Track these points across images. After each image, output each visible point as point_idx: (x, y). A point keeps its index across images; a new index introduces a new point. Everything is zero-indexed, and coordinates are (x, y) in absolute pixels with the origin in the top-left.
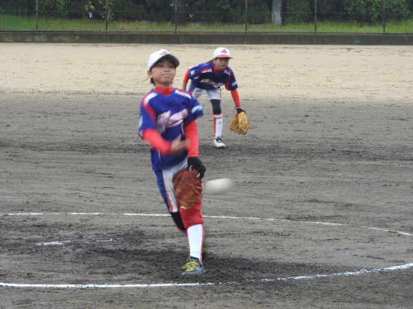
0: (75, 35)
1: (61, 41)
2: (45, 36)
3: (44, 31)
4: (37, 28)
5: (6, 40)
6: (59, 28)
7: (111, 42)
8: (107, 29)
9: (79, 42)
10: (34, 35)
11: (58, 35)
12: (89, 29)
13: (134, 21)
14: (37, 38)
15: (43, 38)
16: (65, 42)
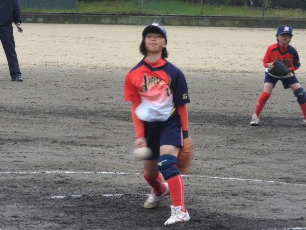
0: (235, 20)
1: (223, 26)
2: (209, 20)
3: (208, 16)
4: (202, 13)
5: (173, 23)
6: (222, 14)
7: (267, 27)
8: (263, 15)
9: (238, 27)
10: (198, 19)
11: (220, 20)
12: (248, 15)
13: (289, 9)
14: (201, 22)
15: (207, 22)
16: (226, 26)
